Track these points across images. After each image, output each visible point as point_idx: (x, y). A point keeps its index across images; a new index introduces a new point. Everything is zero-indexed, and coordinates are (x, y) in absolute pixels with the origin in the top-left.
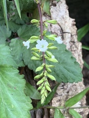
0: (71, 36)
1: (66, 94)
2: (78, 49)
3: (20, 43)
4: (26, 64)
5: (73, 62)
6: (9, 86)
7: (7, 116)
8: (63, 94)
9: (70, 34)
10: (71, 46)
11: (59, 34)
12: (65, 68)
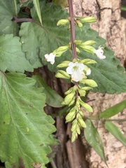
0: (112, 12)
1: (101, 98)
2: (120, 29)
3: (35, 31)
4: (45, 64)
5: (116, 67)
6: (22, 102)
7: (20, 142)
8: (97, 99)
9: (110, 11)
10: (111, 28)
11: (93, 12)
12: (104, 75)
